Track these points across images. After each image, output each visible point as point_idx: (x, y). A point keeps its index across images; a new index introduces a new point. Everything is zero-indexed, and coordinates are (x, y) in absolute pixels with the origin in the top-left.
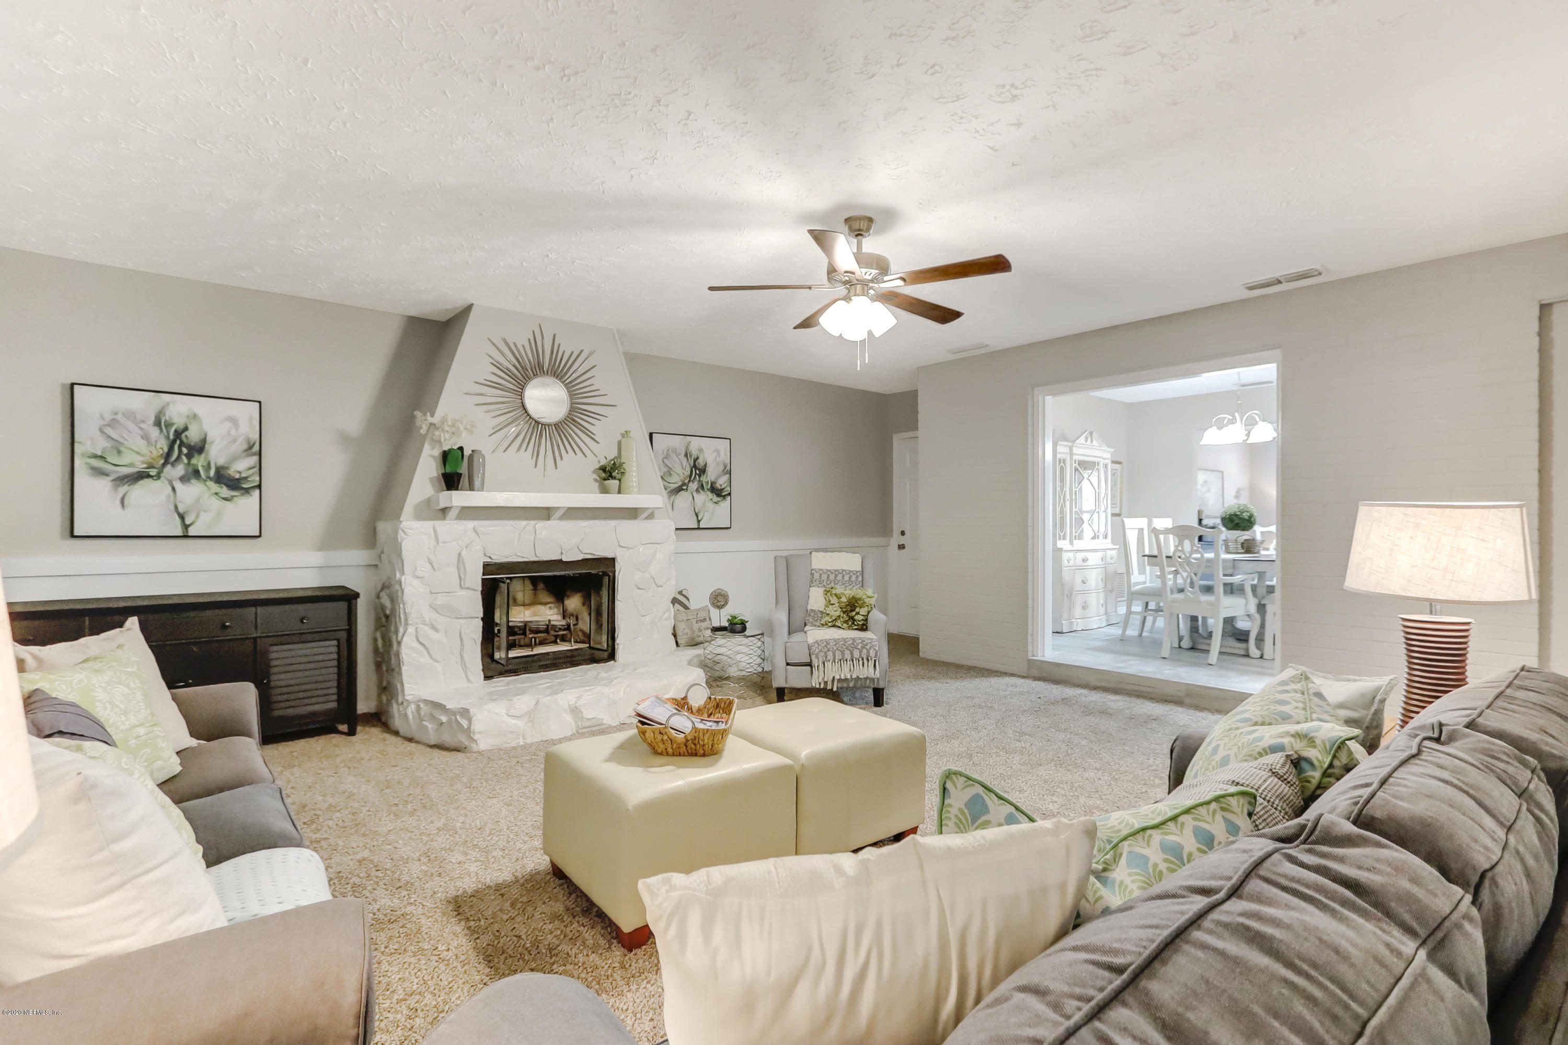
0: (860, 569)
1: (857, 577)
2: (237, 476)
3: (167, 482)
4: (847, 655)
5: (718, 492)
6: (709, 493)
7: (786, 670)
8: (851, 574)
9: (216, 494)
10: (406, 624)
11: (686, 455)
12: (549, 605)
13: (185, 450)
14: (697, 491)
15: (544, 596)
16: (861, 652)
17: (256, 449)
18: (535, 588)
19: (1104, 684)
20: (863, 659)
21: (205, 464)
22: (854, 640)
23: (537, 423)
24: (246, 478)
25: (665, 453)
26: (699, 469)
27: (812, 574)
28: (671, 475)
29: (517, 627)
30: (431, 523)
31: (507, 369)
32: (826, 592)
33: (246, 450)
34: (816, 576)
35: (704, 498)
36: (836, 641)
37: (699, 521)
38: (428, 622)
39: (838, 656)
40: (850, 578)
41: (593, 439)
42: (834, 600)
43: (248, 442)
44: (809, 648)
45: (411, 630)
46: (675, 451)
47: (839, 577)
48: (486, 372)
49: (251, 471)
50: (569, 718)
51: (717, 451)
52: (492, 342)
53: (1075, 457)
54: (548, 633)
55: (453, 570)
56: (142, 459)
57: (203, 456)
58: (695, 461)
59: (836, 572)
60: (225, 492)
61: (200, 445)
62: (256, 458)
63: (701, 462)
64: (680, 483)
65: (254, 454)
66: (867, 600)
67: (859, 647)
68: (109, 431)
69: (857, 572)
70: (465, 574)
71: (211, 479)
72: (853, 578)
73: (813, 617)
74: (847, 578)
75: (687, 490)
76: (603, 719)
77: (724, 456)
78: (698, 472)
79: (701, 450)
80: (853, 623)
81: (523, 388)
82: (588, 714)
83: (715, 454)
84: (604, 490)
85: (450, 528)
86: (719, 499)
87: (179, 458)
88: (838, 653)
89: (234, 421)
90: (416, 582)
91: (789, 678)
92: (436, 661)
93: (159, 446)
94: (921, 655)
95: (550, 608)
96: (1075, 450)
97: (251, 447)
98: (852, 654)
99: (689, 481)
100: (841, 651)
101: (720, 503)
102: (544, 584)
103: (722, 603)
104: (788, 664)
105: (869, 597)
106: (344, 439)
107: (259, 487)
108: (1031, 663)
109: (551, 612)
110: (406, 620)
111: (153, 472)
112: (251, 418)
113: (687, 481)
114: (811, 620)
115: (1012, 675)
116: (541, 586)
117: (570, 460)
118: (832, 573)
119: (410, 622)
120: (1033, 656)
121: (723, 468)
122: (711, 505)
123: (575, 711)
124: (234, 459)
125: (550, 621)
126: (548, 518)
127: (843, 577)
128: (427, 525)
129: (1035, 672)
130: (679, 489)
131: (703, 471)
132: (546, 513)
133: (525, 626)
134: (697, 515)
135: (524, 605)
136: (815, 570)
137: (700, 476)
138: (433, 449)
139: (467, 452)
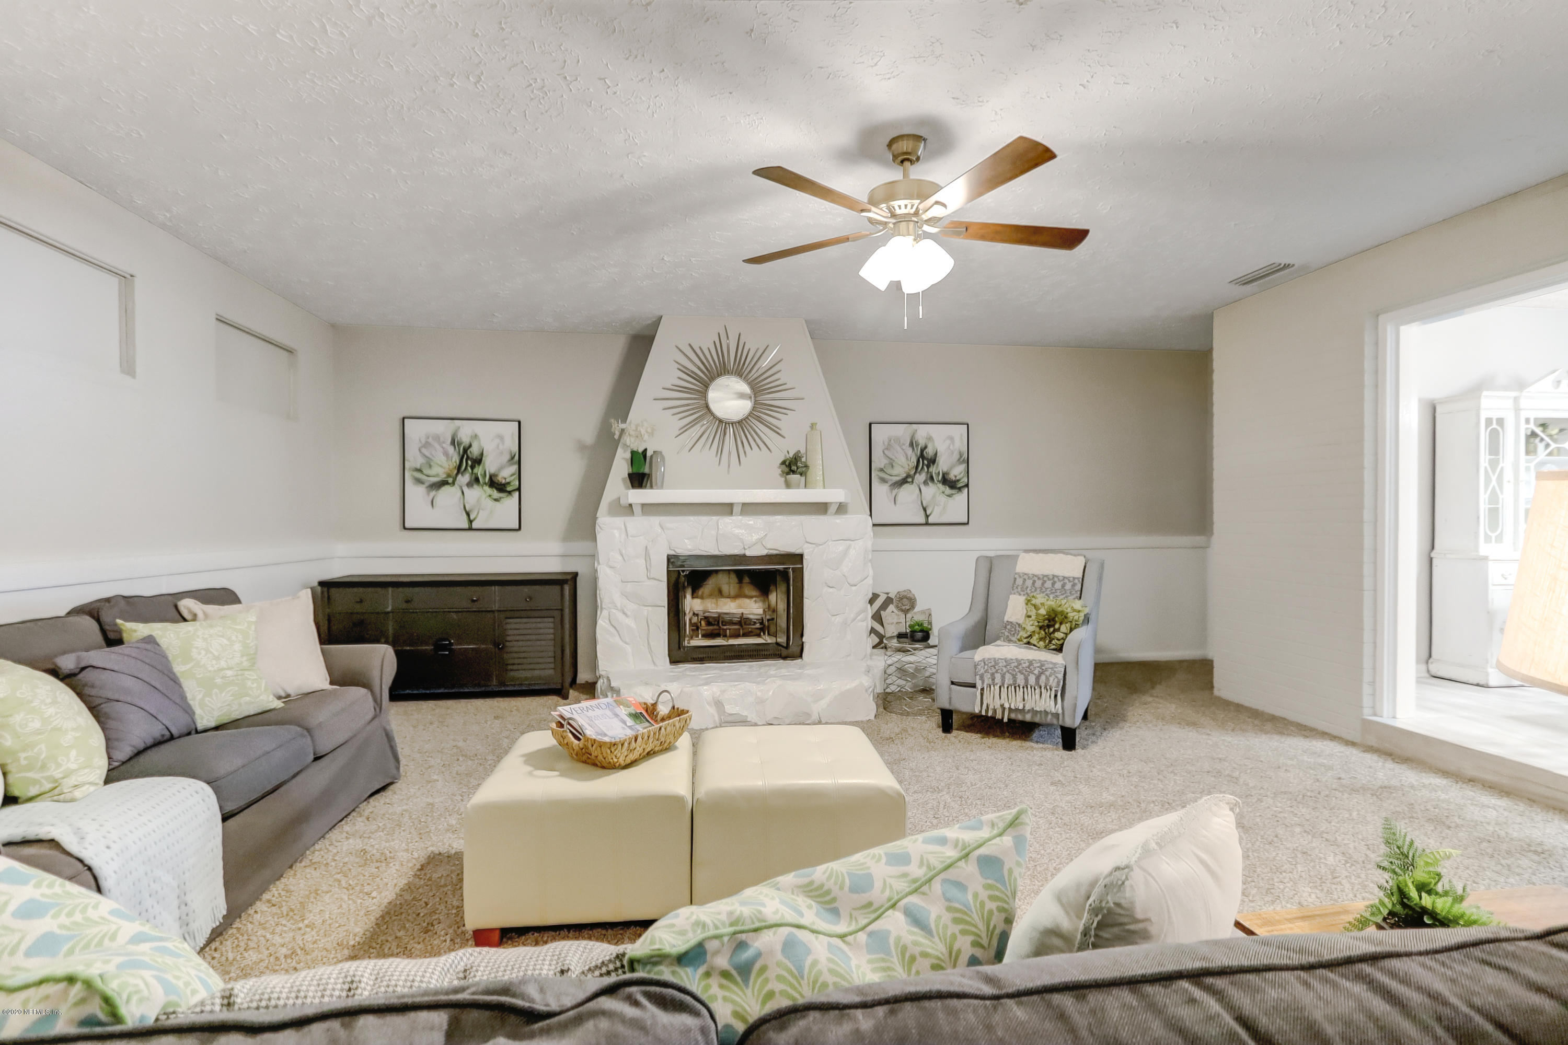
0: (1081, 575)
1: (1074, 585)
2: (504, 481)
3: (458, 488)
4: (1020, 680)
5: (950, 483)
6: (940, 485)
7: (950, 689)
8: (1066, 581)
9: (490, 496)
10: (602, 608)
11: (911, 444)
12: (754, 599)
13: (470, 463)
14: (925, 483)
15: (749, 590)
16: (1038, 678)
17: (517, 459)
18: (740, 581)
19: (1490, 777)
20: (1041, 687)
21: (483, 473)
22: (1031, 663)
23: (721, 421)
24: (509, 483)
25: (886, 443)
26: (927, 459)
27: (1015, 579)
28: (892, 466)
29: (711, 617)
30: (623, 519)
31: (692, 372)
32: (1028, 602)
33: (509, 461)
34: (1019, 581)
35: (933, 492)
36: (1008, 662)
37: (927, 516)
38: (619, 608)
39: (1008, 680)
40: (1063, 586)
41: (778, 433)
42: (1033, 613)
43: (511, 452)
44: (976, 666)
45: (605, 613)
46: (898, 440)
47: (1048, 584)
48: (673, 377)
49: (513, 478)
50: (712, 710)
51: (951, 439)
52: (680, 350)
53: (1524, 415)
54: (743, 625)
55: (642, 561)
56: (443, 470)
57: (481, 467)
58: (922, 451)
59: (1044, 578)
60: (496, 494)
61: (479, 457)
62: (516, 467)
63: (930, 452)
64: (905, 475)
65: (514, 464)
66: (1071, 615)
67: (1036, 672)
68: (424, 450)
69: (1074, 578)
70: (650, 566)
71: (485, 484)
72: (1068, 586)
73: (1010, 631)
74: (1058, 585)
75: (912, 482)
76: (747, 716)
77: (960, 444)
78: (926, 462)
79: (930, 438)
80: (1050, 642)
81: (707, 386)
82: (729, 709)
83: (948, 442)
84: (788, 485)
85: (638, 523)
86: (953, 491)
87: (466, 468)
88: (1008, 676)
89: (501, 438)
90: (608, 571)
91: (953, 701)
92: (626, 643)
93: (454, 460)
94: (1216, 692)
95: (756, 602)
96: (1523, 403)
97: (513, 458)
98: (1026, 680)
99: (915, 473)
100: (1013, 675)
101: (954, 496)
102: (749, 577)
103: (908, 607)
104: (953, 683)
105: (1074, 610)
106: (582, 447)
107: (519, 489)
108: (1368, 725)
109: (757, 605)
110: (601, 605)
111: (450, 480)
112: (513, 434)
113: (912, 473)
114: (1006, 634)
115: (1334, 738)
116: (746, 580)
117: (754, 455)
118: (1039, 578)
119: (603, 606)
120: (1375, 715)
121: (958, 456)
122: (943, 499)
123: (718, 704)
124: (501, 468)
125: (742, 614)
126: (731, 513)
127: (1053, 584)
128: (619, 521)
129: (1372, 741)
130: (904, 481)
131: (933, 461)
132: (727, 509)
133: (719, 617)
134: (925, 510)
135: (729, 597)
136: (1018, 574)
137: (928, 467)
138: (625, 452)
139: (649, 454)
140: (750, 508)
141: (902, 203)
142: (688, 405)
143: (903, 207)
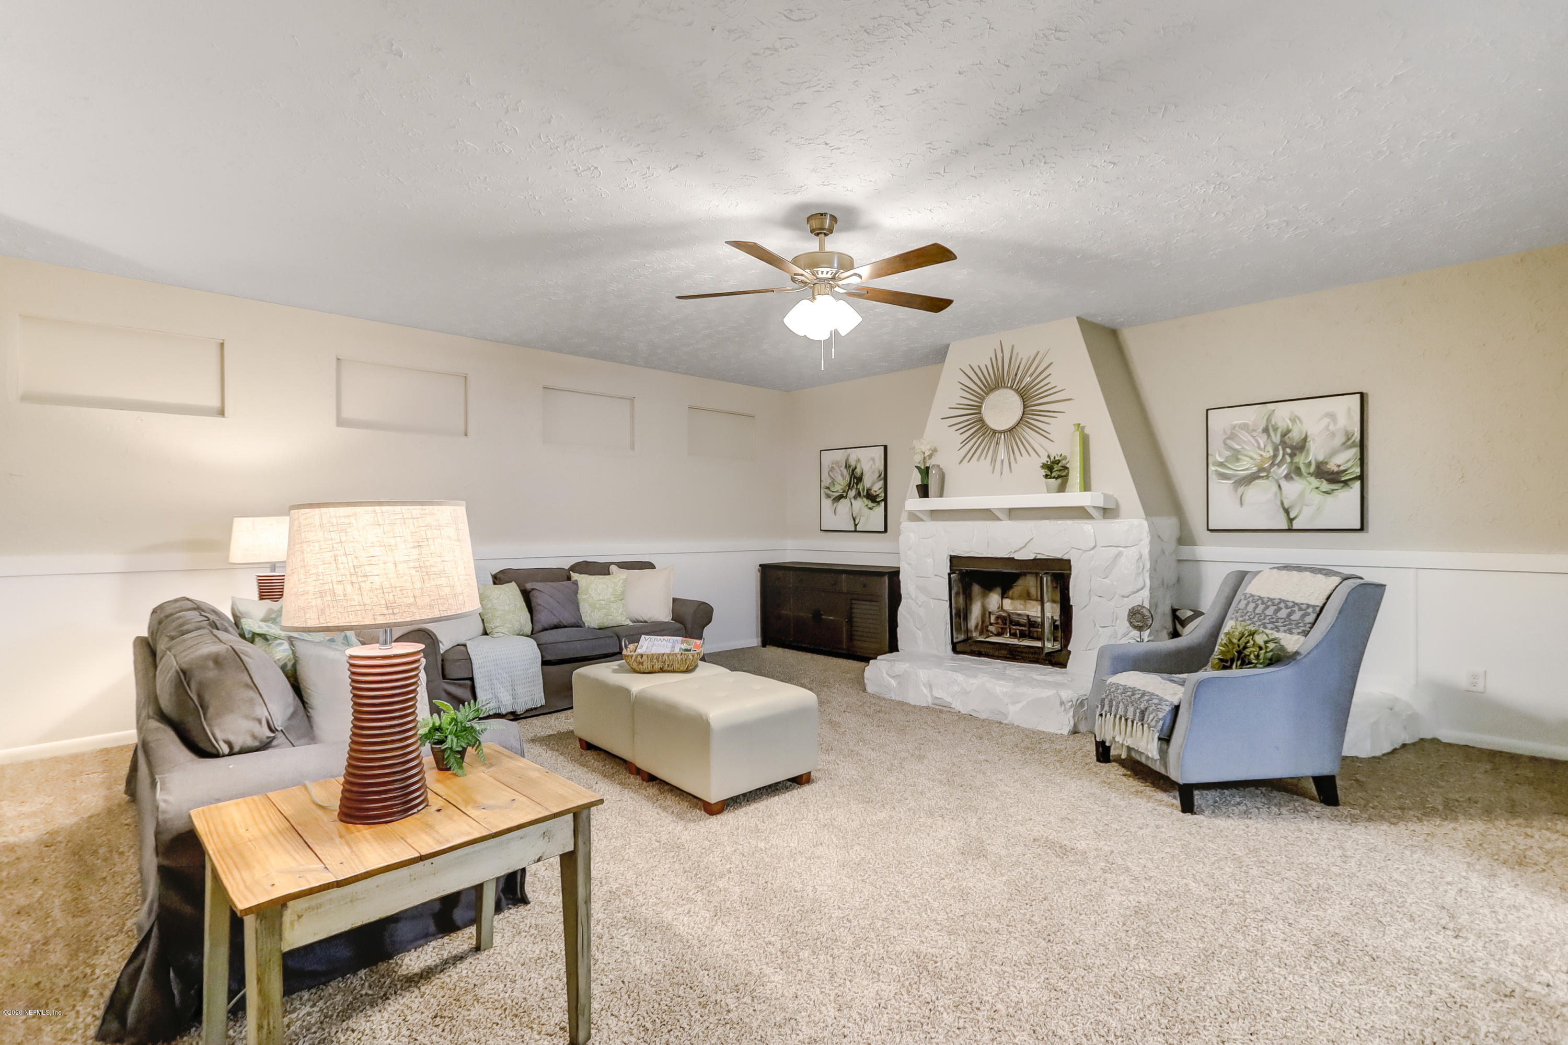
140: (1013, 513)
141: (825, 270)
142: (968, 420)
143: (825, 273)
